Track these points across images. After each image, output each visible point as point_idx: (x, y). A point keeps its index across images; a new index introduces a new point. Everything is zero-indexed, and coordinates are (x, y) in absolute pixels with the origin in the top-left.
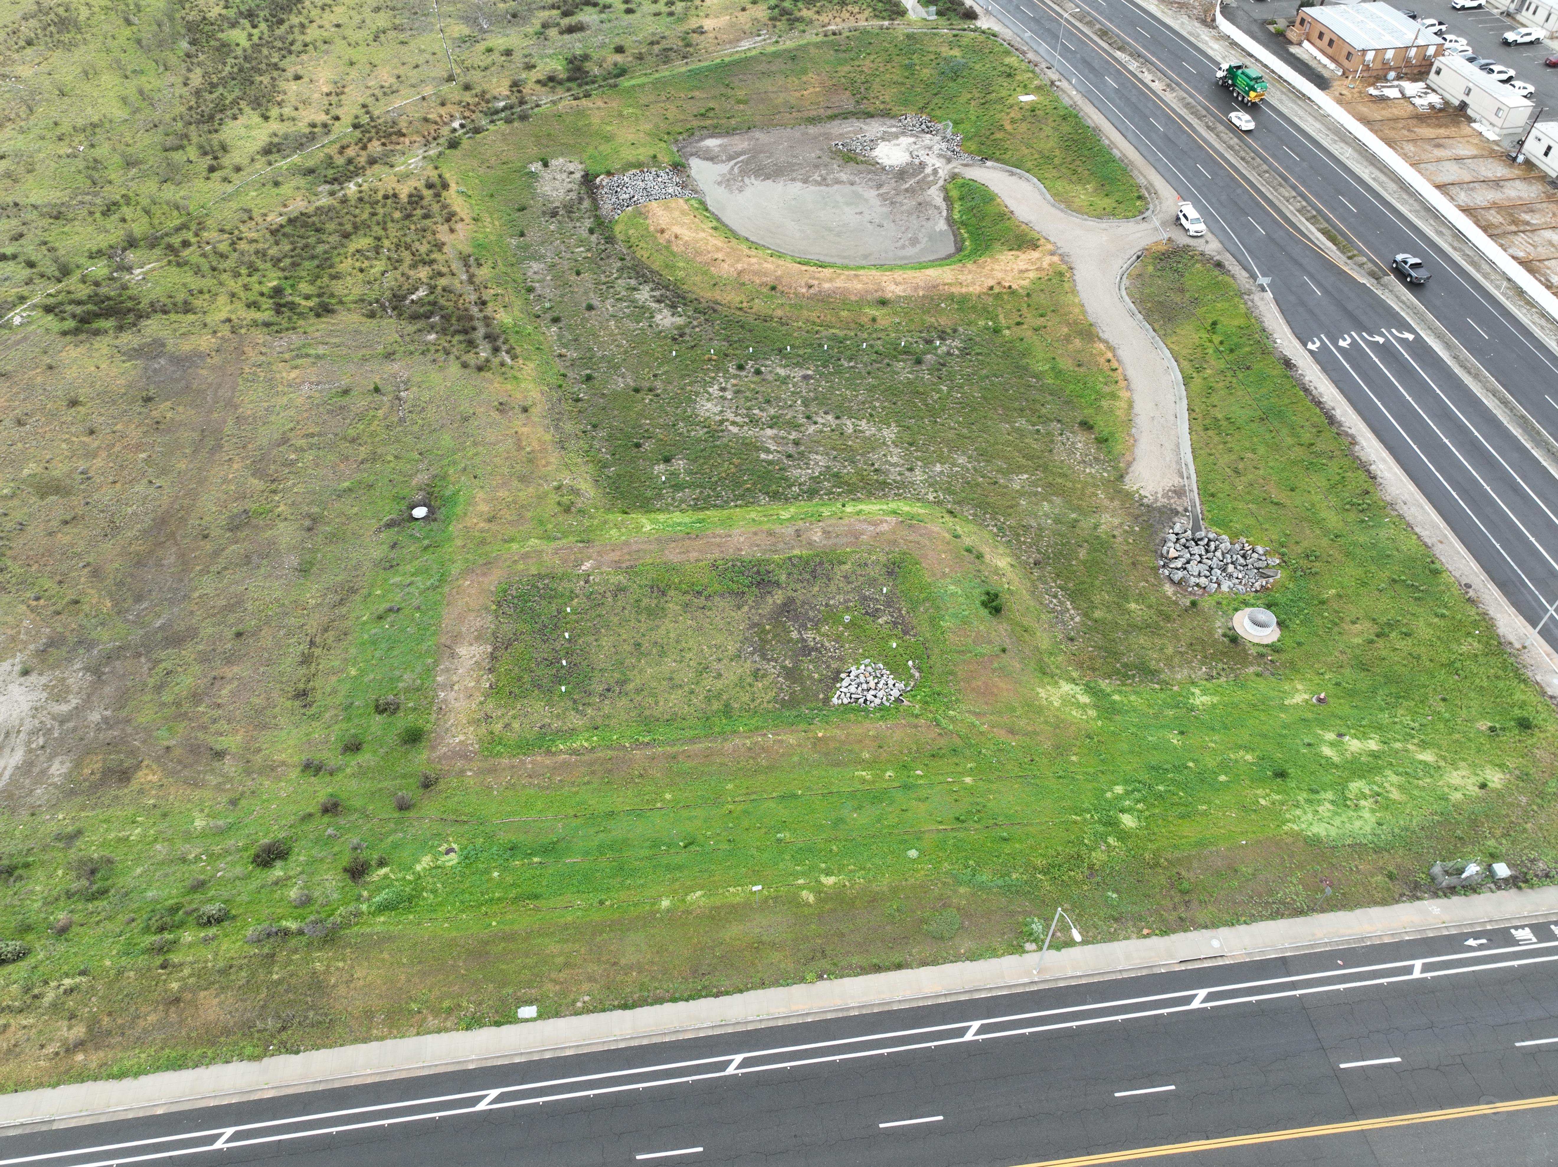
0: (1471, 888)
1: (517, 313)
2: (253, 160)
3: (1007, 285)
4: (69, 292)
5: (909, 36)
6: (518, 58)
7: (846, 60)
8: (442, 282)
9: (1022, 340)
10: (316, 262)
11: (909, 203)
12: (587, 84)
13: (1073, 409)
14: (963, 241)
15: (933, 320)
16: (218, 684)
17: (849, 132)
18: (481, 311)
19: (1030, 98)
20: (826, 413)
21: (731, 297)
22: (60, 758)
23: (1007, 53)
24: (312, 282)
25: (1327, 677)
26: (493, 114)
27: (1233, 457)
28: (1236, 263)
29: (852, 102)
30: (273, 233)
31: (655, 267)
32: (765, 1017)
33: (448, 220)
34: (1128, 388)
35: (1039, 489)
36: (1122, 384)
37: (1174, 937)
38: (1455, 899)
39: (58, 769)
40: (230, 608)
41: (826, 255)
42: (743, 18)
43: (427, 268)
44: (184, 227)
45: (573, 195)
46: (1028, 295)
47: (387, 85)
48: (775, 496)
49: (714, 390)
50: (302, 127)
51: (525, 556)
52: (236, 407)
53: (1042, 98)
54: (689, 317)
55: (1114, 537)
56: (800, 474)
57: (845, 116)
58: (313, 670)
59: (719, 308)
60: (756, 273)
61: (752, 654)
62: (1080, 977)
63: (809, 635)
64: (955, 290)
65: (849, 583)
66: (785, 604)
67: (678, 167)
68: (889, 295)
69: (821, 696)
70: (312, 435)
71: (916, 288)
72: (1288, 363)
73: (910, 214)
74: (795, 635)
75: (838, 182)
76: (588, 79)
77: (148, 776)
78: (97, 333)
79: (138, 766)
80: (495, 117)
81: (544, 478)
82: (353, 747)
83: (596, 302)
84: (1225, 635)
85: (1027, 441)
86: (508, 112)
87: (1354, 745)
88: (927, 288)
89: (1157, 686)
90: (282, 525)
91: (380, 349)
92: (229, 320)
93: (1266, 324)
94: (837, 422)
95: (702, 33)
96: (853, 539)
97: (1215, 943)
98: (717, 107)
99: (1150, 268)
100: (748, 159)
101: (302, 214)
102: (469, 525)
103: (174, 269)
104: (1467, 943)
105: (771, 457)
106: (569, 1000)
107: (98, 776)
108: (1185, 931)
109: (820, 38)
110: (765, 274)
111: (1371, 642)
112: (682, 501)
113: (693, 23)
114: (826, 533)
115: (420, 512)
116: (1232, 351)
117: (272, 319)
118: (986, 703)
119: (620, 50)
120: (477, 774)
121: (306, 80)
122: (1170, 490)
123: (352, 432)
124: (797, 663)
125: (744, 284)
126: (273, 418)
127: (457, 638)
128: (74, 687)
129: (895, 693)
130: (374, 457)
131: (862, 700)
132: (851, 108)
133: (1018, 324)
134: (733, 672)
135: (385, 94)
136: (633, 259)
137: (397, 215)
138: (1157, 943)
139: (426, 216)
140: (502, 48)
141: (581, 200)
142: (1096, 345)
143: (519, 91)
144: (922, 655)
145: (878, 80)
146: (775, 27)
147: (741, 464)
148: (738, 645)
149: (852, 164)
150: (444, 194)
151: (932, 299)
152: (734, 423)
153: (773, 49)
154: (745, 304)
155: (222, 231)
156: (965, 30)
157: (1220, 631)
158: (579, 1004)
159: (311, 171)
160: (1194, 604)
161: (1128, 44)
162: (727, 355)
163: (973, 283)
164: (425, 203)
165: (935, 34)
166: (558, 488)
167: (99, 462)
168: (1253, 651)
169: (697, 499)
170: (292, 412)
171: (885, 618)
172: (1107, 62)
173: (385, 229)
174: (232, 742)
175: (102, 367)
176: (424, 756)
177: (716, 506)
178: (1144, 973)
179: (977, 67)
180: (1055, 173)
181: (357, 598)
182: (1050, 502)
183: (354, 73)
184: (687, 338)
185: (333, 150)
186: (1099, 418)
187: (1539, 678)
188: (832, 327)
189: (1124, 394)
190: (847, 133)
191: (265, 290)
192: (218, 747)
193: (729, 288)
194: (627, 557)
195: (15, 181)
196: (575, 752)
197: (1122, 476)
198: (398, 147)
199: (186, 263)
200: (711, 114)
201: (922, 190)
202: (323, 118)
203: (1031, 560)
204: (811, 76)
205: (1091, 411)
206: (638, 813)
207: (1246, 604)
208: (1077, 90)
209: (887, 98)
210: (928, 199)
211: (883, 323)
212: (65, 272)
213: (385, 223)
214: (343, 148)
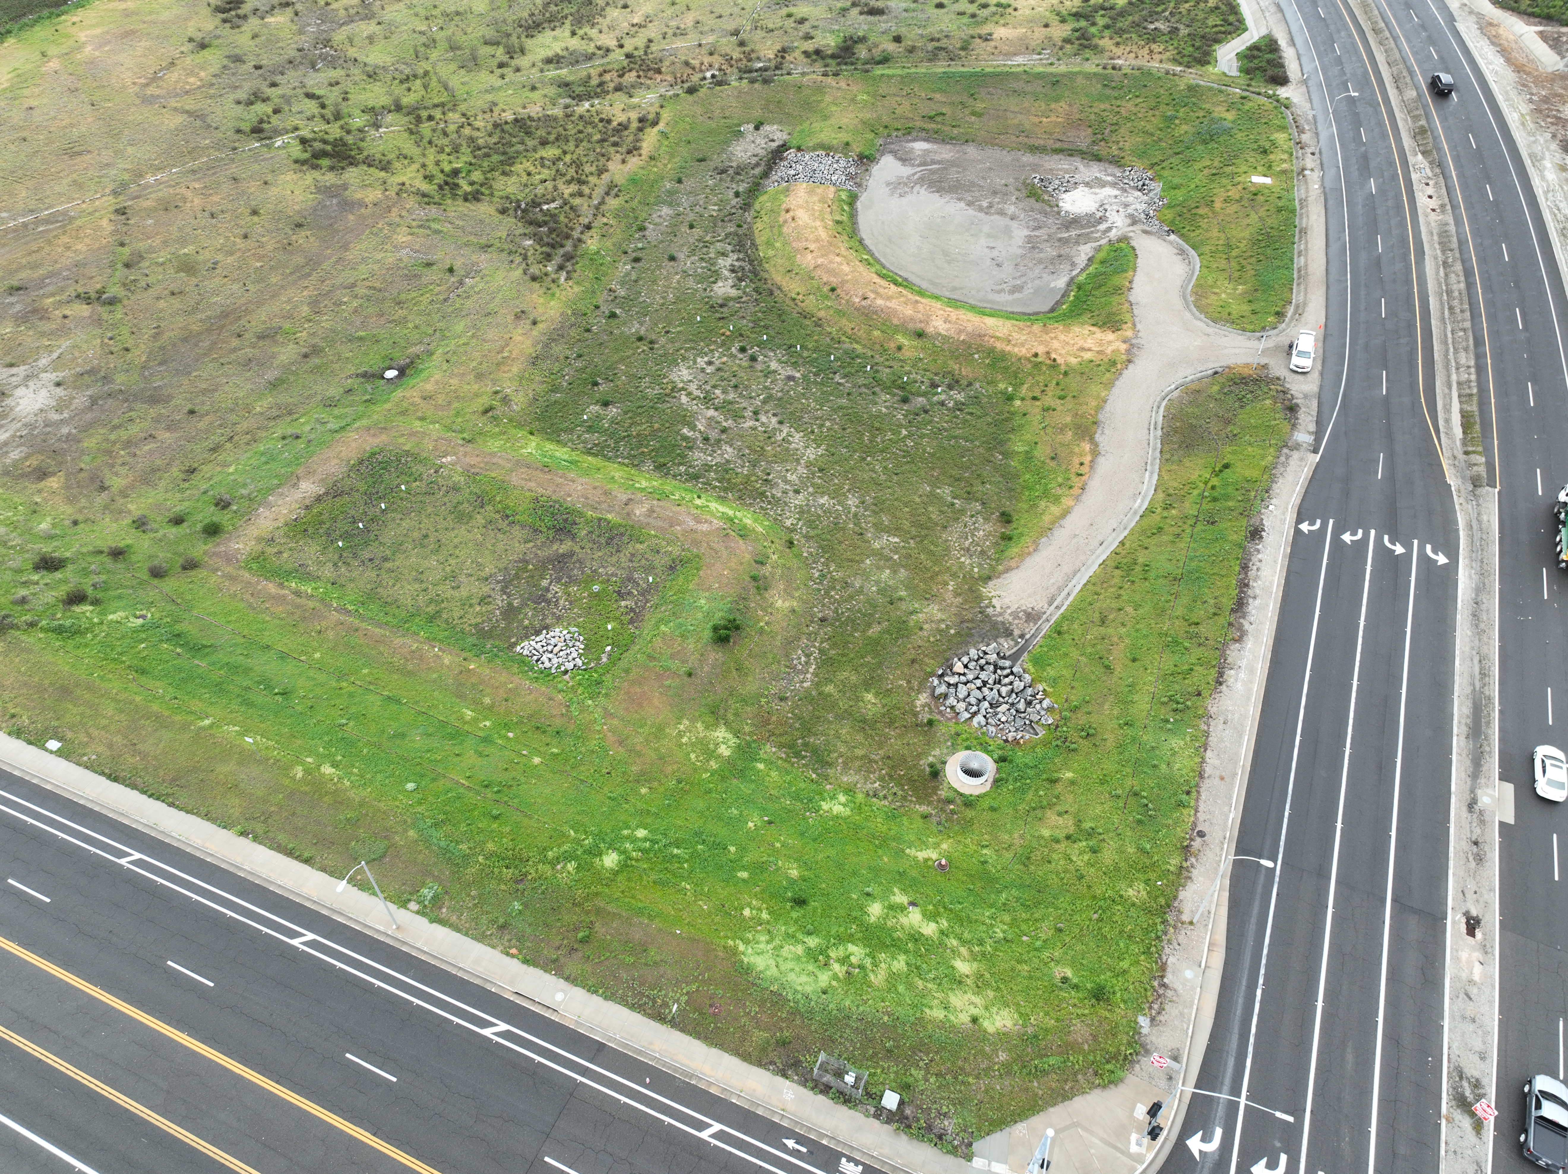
0: (845, 1098)
1: (609, 243)
2: (534, 65)
3: (1053, 356)
4: (326, 133)
5: (1191, 88)
6: (806, 28)
7: (1108, 98)
8: (577, 201)
9: (1025, 415)
10: (502, 158)
11: (1050, 251)
12: (846, 64)
13: (1010, 499)
14: (1063, 304)
15: (956, 367)
16: (150, 440)
17: (1061, 170)
18: (582, 233)
19: (1268, 181)
20: (774, 415)
21: (793, 287)
22: (22, 448)
23: (1283, 128)
24: (484, 173)
25: (985, 851)
26: (745, 72)
27: (1114, 605)
28: (1315, 414)
29: (1089, 141)
30: (496, 125)
31: (758, 241)
32: (183, 839)
33: (629, 152)
34: (1077, 498)
35: (896, 557)
36: (1076, 491)
37: (531, 970)
38: (821, 1098)
39: (15, 455)
40: (204, 392)
41: (918, 276)
42: (1040, 33)
43: (577, 187)
44: (443, 105)
45: (754, 160)
46: (1066, 374)
47: (683, 26)
48: (661, 468)
49: (701, 362)
50: (591, 49)
51: (412, 434)
52: (347, 250)
53: (1278, 183)
54: (744, 293)
55: (921, 629)
56: (698, 457)
57: (1071, 153)
58: (213, 457)
59: (777, 293)
60: (830, 272)
61: (498, 582)
62: (425, 952)
63: (555, 588)
64: (999, 346)
65: (631, 561)
66: (563, 555)
67: (866, 160)
68: (930, 330)
69: (513, 640)
70: (374, 288)
71: (960, 332)
72: (1256, 534)
73: (1040, 261)
74: (545, 583)
75: (1002, 213)
76: (848, 60)
77: (53, 483)
78: (315, 167)
79: (53, 474)
80: (746, 75)
81: (494, 382)
82: (178, 521)
83: (681, 256)
84: (931, 766)
85: (931, 509)
86: (759, 73)
87: (914, 918)
88: (972, 335)
89: (814, 776)
90: (291, 346)
91: (483, 241)
92: (403, 184)
93: (1275, 486)
94: (777, 426)
95: (987, 40)
96: (667, 526)
97: (559, 997)
98: (949, 113)
99: (1216, 388)
100: (938, 169)
101: (529, 117)
102: (408, 395)
103: (406, 135)
104: (785, 1141)
105: (690, 434)
106: (83, 752)
107: (29, 470)
108: (545, 971)
109: (1099, 69)
110: (835, 275)
111: (1057, 841)
112: (585, 442)
113: (985, 30)
114: (651, 511)
115: (391, 374)
116: (1215, 500)
117: (432, 193)
118: (627, 709)
119: (897, 39)
120: (223, 576)
121: (629, 10)
122: (1025, 611)
123: (403, 297)
124: (524, 605)
125: (812, 278)
126: (362, 267)
127: (310, 473)
128: (73, 407)
129: (570, 666)
130: (403, 321)
131: (535, 658)
132: (1083, 146)
133: (1035, 398)
134: (471, 588)
135: (675, 35)
136: (748, 229)
137: (598, 137)
138: (514, 966)
139: (615, 144)
140: (799, 16)
141: (757, 165)
142: (1083, 444)
143: (783, 57)
144: (622, 646)
145: (1129, 125)
146: (1061, 49)
147: (659, 430)
148: (494, 571)
149: (1032, 200)
150: (648, 130)
151: (970, 347)
152: (689, 394)
153: (1041, 69)
154: (800, 297)
155: (464, 115)
156: (1259, 94)
157: (931, 759)
158: (85, 758)
159: (567, 85)
160: (930, 723)
161: (1439, 150)
162: (741, 335)
163: (1023, 345)
164: (626, 133)
165: (1221, 91)
166: (496, 393)
167: (230, 260)
168: (943, 794)
169: (596, 445)
170: (376, 267)
171: (628, 603)
172: (1392, 164)
173: (577, 146)
174: (117, 483)
175: (296, 192)
176: (206, 547)
177: (604, 456)
178: (477, 981)
179: (1239, 136)
180: (1223, 264)
181: (289, 419)
182: (895, 572)
183: (669, 12)
184: (725, 309)
185: (594, 72)
186: (1026, 515)
187: (1171, 960)
188: (857, 343)
189: (1067, 502)
190: (1058, 170)
191: (447, 168)
192: (107, 484)
193: (797, 278)
194: (482, 465)
195: (371, 43)
196: (298, 593)
197: (989, 578)
198: (649, 82)
199: (418, 132)
200: (939, 119)
201: (1077, 243)
202: (612, 43)
203: (820, 615)
204: (1062, 106)
205: (1025, 506)
206: (283, 656)
207: (984, 747)
208: (1323, 186)
209: (1127, 146)
210: (1073, 253)
211: (907, 354)
212: (338, 116)
213: (582, 141)
214: (605, 71)
